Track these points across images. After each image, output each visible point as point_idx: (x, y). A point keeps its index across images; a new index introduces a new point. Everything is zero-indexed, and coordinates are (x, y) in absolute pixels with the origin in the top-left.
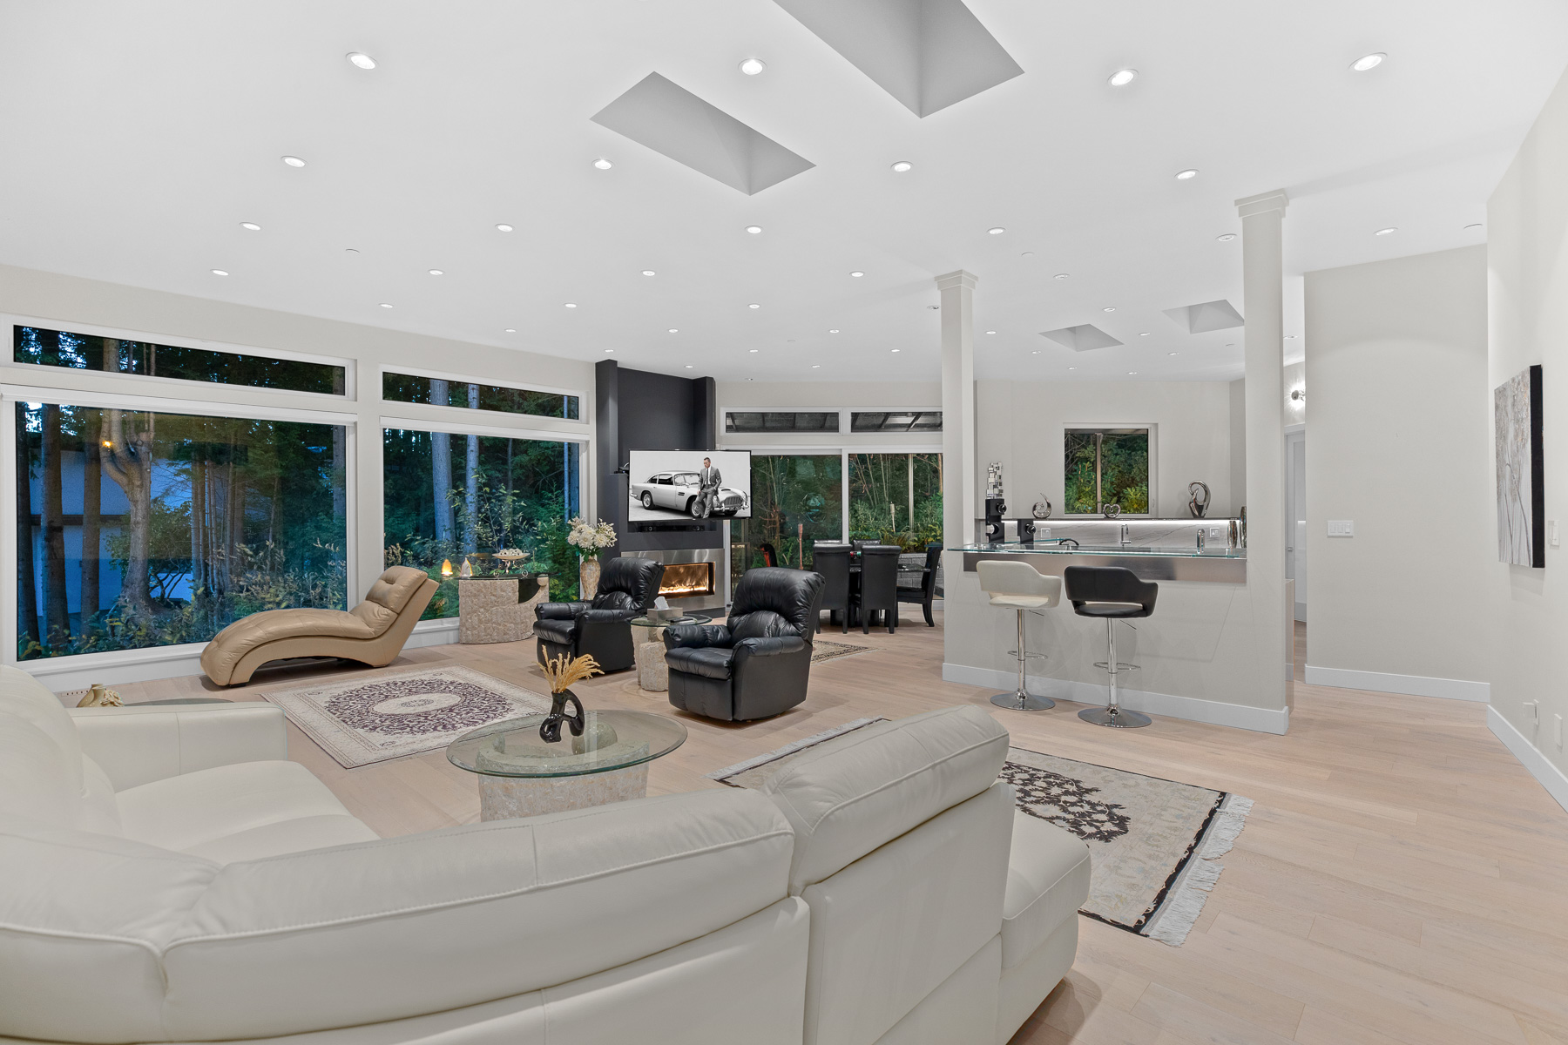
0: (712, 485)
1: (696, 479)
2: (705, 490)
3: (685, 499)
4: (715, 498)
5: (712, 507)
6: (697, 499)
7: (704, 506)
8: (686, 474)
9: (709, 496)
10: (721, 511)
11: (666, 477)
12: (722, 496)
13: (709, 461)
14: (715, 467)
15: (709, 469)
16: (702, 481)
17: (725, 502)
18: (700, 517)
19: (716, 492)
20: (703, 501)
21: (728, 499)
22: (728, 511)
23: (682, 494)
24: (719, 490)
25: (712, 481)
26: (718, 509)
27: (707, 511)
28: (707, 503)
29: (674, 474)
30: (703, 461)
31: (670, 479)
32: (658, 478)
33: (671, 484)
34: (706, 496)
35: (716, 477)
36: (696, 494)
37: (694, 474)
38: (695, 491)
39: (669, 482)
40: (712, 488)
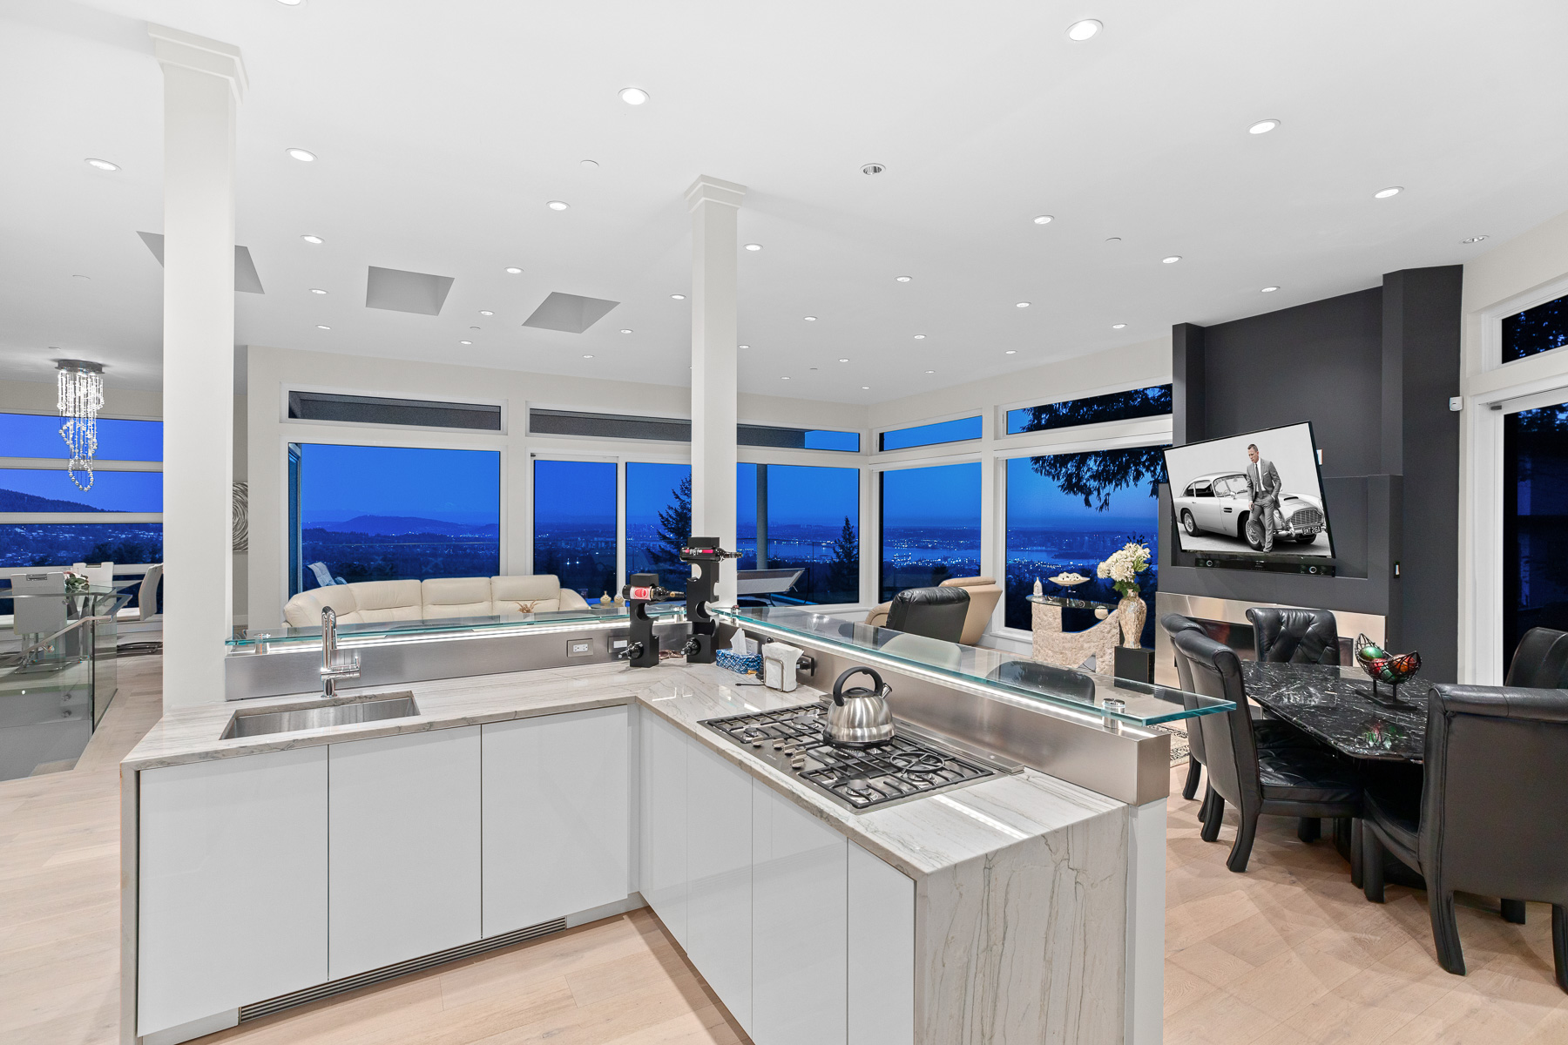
0: (1267, 492)
1: (1243, 484)
2: (1259, 501)
3: (1234, 517)
4: (1276, 515)
5: (1275, 529)
6: (1251, 516)
7: (1263, 529)
8: (1228, 477)
9: (1267, 511)
10: (1289, 536)
11: (1204, 486)
12: (1288, 510)
13: (1256, 450)
14: (1268, 459)
15: (1259, 463)
16: (1251, 486)
17: (1292, 519)
18: (1259, 547)
19: (1276, 504)
20: (1259, 519)
21: (1297, 514)
22: (1301, 535)
23: (1228, 510)
24: (1281, 499)
25: (1266, 485)
26: (1284, 532)
27: (1269, 537)
28: (1267, 522)
29: (1212, 479)
30: (1247, 452)
31: (1209, 488)
32: (1193, 487)
33: (1212, 495)
34: (1262, 512)
35: (1272, 478)
36: (1247, 508)
37: (1238, 476)
38: (1244, 503)
39: (1207, 492)
40: (1269, 498)
